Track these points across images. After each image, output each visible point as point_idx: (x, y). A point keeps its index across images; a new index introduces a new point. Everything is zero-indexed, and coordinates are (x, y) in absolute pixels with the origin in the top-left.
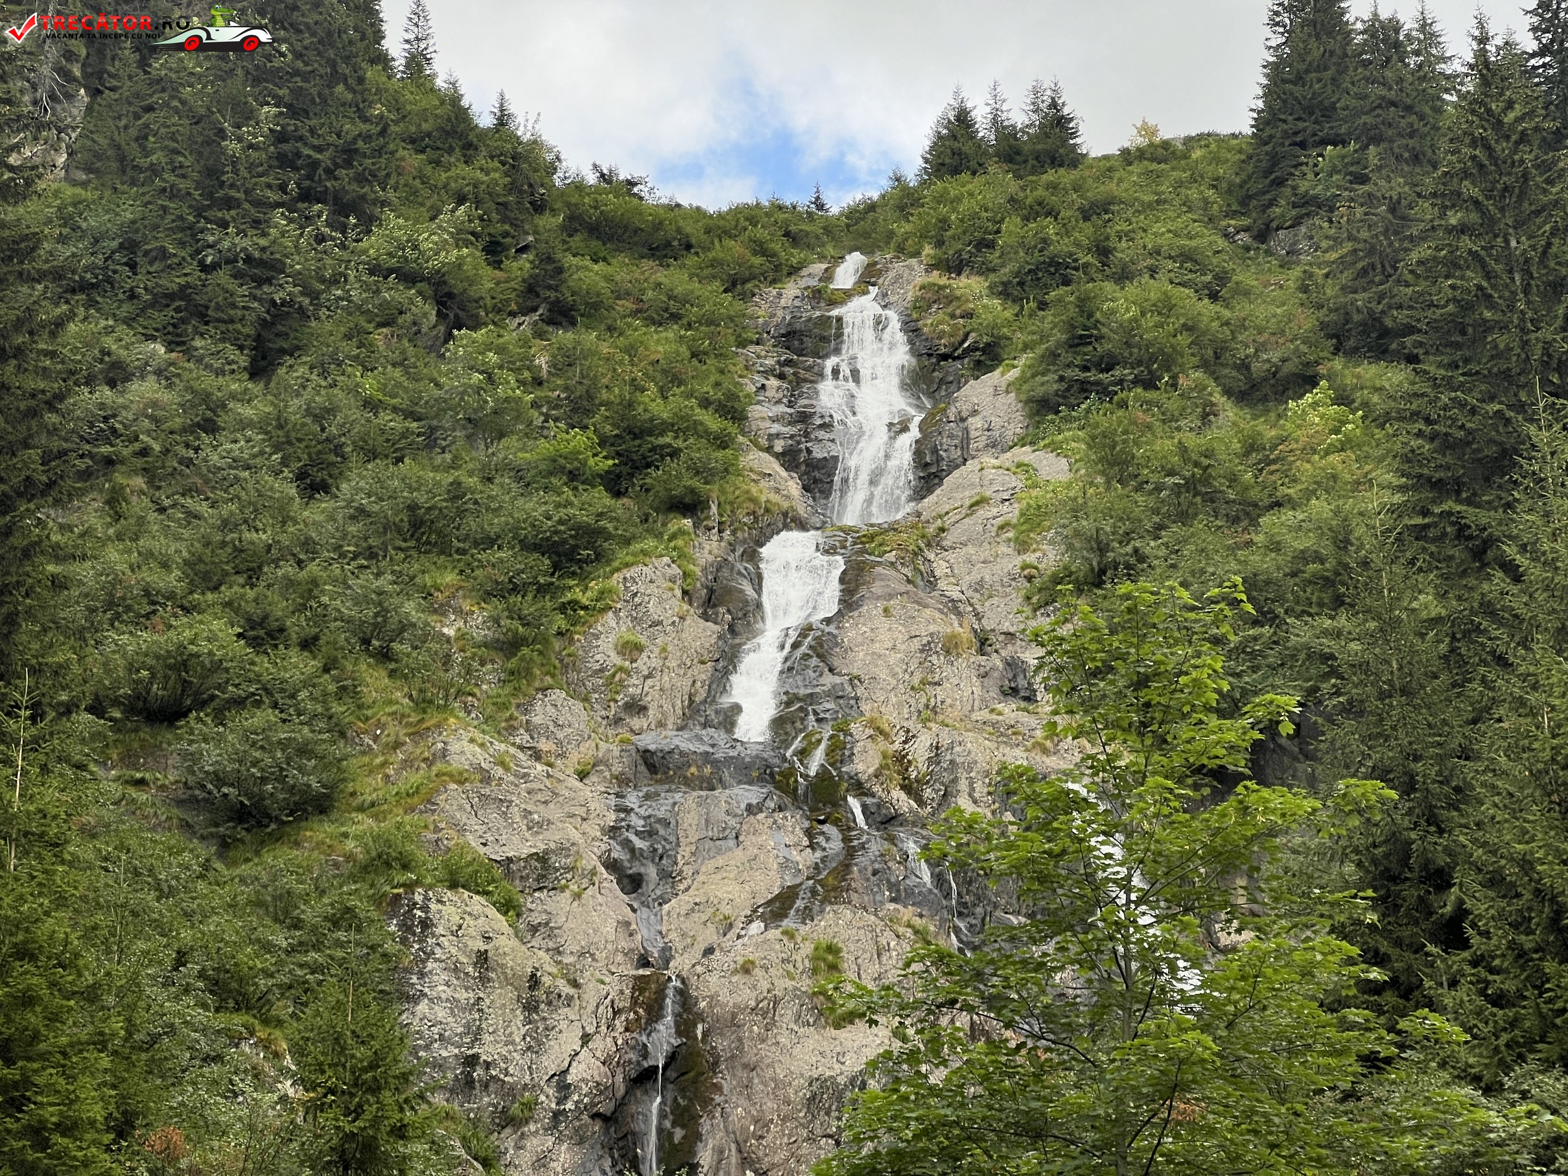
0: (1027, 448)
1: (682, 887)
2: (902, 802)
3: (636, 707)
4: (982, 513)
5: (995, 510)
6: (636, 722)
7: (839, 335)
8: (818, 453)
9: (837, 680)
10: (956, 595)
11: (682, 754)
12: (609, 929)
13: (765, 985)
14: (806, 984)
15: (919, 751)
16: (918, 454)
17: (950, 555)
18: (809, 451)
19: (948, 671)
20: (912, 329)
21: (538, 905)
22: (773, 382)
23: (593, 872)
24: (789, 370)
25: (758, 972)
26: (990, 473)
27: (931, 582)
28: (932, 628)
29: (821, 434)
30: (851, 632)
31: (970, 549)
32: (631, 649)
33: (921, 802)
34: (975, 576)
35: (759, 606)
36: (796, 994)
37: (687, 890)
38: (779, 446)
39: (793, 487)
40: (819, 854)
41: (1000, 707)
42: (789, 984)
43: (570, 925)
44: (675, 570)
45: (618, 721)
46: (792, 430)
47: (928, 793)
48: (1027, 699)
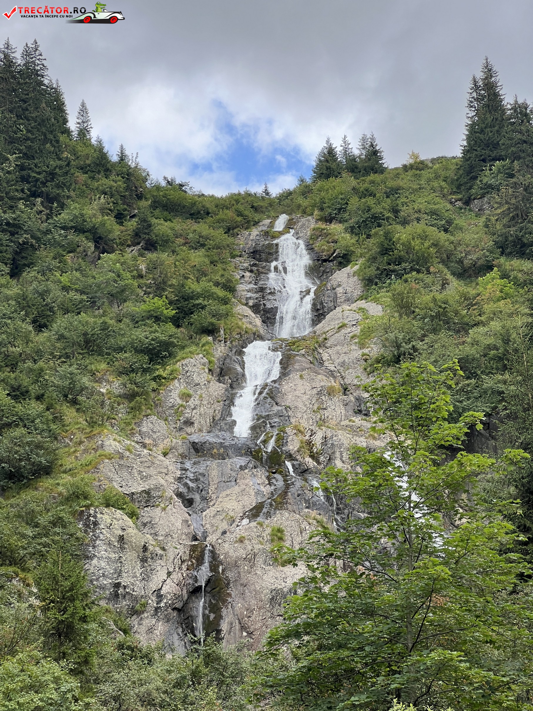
0: (363, 301)
1: (211, 504)
2: (310, 463)
3: (189, 423)
4: (343, 331)
5: (349, 330)
6: (189, 430)
7: (277, 252)
8: (269, 306)
9: (280, 408)
10: (332, 368)
11: (210, 443)
12: (179, 524)
13: (250, 548)
14: (268, 547)
15: (318, 439)
16: (314, 305)
17: (329, 351)
18: (264, 305)
19: (330, 403)
20: (310, 248)
21: (146, 514)
22: (248, 274)
23: (171, 498)
24: (254, 268)
25: (247, 542)
26: (347, 313)
27: (321, 363)
28: (322, 384)
29: (270, 297)
30: (286, 387)
31: (339, 348)
32: (186, 397)
33: (319, 463)
34: (341, 360)
35: (243, 375)
36: (264, 551)
37: (214, 505)
38: (251, 303)
39: (258, 321)
40: (273, 487)
41: (354, 419)
42: (261, 547)
43: (161, 522)
44: (205, 360)
45: (181, 429)
46: (257, 295)
47: (322, 458)
48: (366, 415)
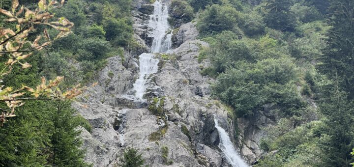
0: (199, 40)
2: (177, 115)
3: (112, 89)
4: (190, 53)
5: (193, 53)
7: (153, 10)
10: (184, 71)
12: (112, 138)
13: (152, 154)
14: (160, 154)
16: (172, 39)
18: (147, 35)
21: (96, 131)
22: (138, 19)
23: (108, 124)
25: (150, 151)
26: (191, 45)
28: (180, 78)
30: (161, 77)
31: (187, 61)
32: (111, 75)
33: (182, 116)
34: (188, 67)
36: (159, 157)
37: (129, 131)
38: (140, 33)
39: (144, 43)
40: (160, 126)
41: (195, 97)
42: (157, 154)
44: (120, 59)
48: (201, 96)
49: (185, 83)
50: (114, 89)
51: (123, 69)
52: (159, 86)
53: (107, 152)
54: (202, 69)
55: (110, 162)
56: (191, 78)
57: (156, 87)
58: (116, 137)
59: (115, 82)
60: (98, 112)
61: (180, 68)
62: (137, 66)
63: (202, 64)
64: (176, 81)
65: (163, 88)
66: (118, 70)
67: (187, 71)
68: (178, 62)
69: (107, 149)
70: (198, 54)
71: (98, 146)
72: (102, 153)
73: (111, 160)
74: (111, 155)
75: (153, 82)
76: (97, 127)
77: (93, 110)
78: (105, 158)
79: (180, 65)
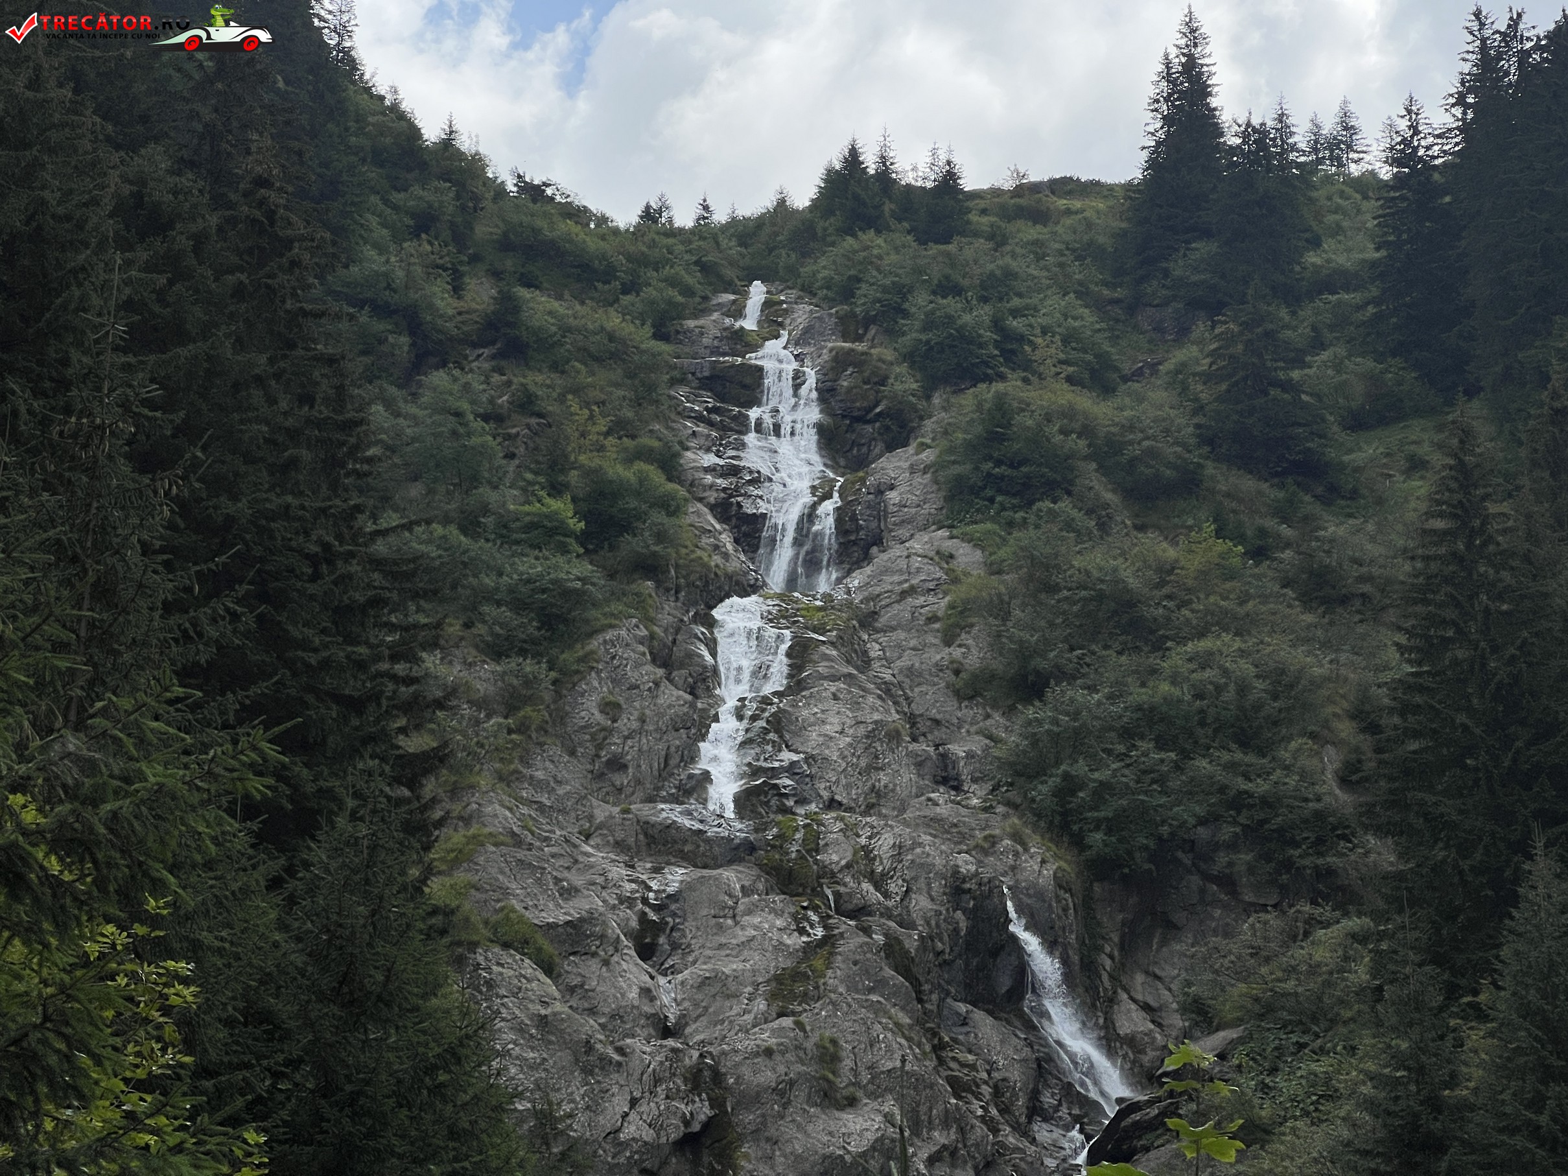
0: (943, 533)
1: (690, 959)
2: (871, 894)
3: (618, 764)
4: (910, 601)
5: (922, 600)
6: (618, 779)
7: (760, 385)
8: (748, 509)
9: (794, 757)
10: (888, 678)
11: (679, 829)
12: (633, 994)
13: (782, 1069)
14: (815, 1071)
15: (884, 848)
17: (882, 638)
18: (740, 506)
19: (890, 757)
20: (827, 389)
21: (574, 969)
22: (703, 429)
23: (617, 940)
24: (716, 418)
25: (777, 1057)
27: (865, 663)
28: (875, 715)
29: (751, 490)
30: (804, 711)
31: (901, 635)
32: (611, 708)
33: (886, 895)
34: (905, 662)
35: (715, 671)
36: (807, 1077)
37: (696, 962)
38: (712, 498)
39: (726, 539)
40: (806, 939)
41: (935, 796)
42: (802, 1069)
43: (601, 988)
44: (643, 631)
45: (601, 776)
46: (723, 483)
47: (892, 887)
48: (957, 789)
49: (894, 736)
50: (625, 767)
51: (657, 684)
52: (797, 752)
53: (619, 1064)
54: (957, 672)
55: (634, 1102)
56: (917, 709)
57: (787, 756)
58: (648, 990)
59: (626, 738)
60: (577, 890)
61: (876, 665)
62: (708, 658)
63: (957, 653)
64: (862, 731)
65: (810, 759)
66: (637, 687)
67: (900, 678)
68: (866, 637)
69: (620, 1051)
70: (940, 604)
71: (588, 1042)
72: (602, 1069)
73: (637, 1094)
74: (636, 1075)
75: (772, 736)
76: (574, 953)
77: (557, 881)
78: (615, 1089)
79: (874, 651)
